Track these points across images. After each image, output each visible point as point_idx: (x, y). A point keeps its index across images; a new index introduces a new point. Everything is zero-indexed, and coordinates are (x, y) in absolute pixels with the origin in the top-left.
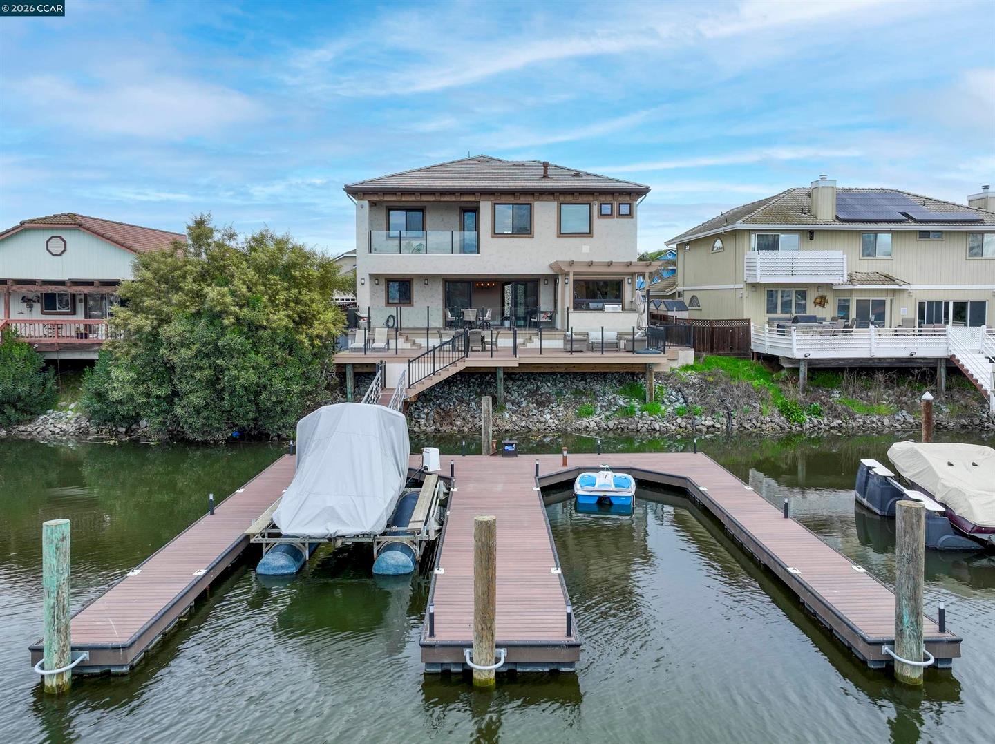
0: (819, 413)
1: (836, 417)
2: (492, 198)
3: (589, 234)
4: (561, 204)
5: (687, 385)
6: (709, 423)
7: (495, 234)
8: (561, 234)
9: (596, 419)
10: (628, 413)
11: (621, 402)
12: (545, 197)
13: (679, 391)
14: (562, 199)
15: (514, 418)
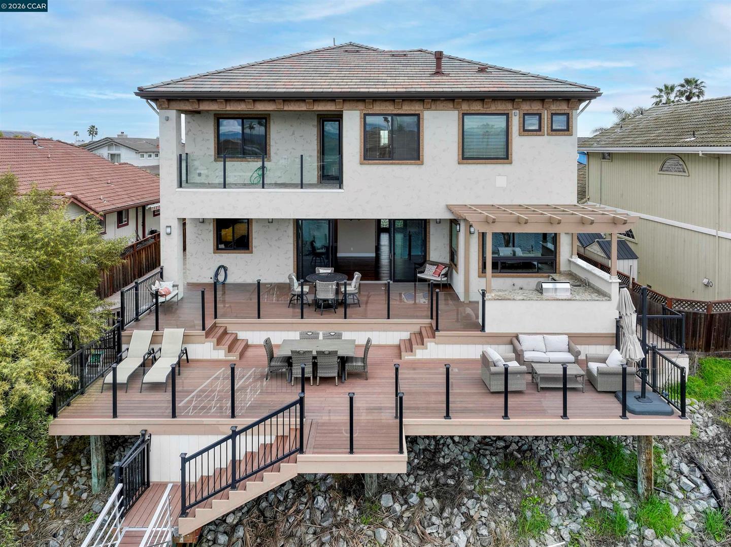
2: (361, 106)
4: (464, 114)
7: (366, 160)
8: (464, 159)
12: (440, 105)
14: (465, 107)
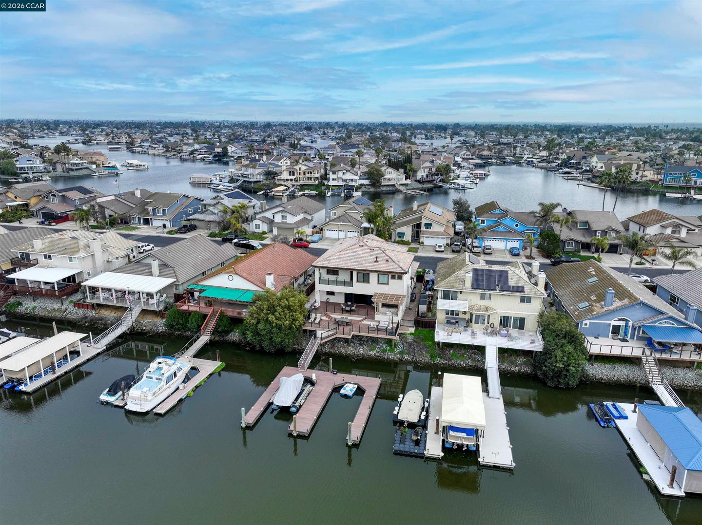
0: (441, 358)
1: (446, 360)
2: (357, 272)
3: (388, 284)
4: (379, 275)
5: (406, 342)
6: (406, 358)
7: (358, 281)
8: (378, 283)
9: (375, 352)
10: (384, 351)
11: (384, 347)
12: (375, 273)
13: (403, 344)
14: (379, 273)
15: (352, 349)
